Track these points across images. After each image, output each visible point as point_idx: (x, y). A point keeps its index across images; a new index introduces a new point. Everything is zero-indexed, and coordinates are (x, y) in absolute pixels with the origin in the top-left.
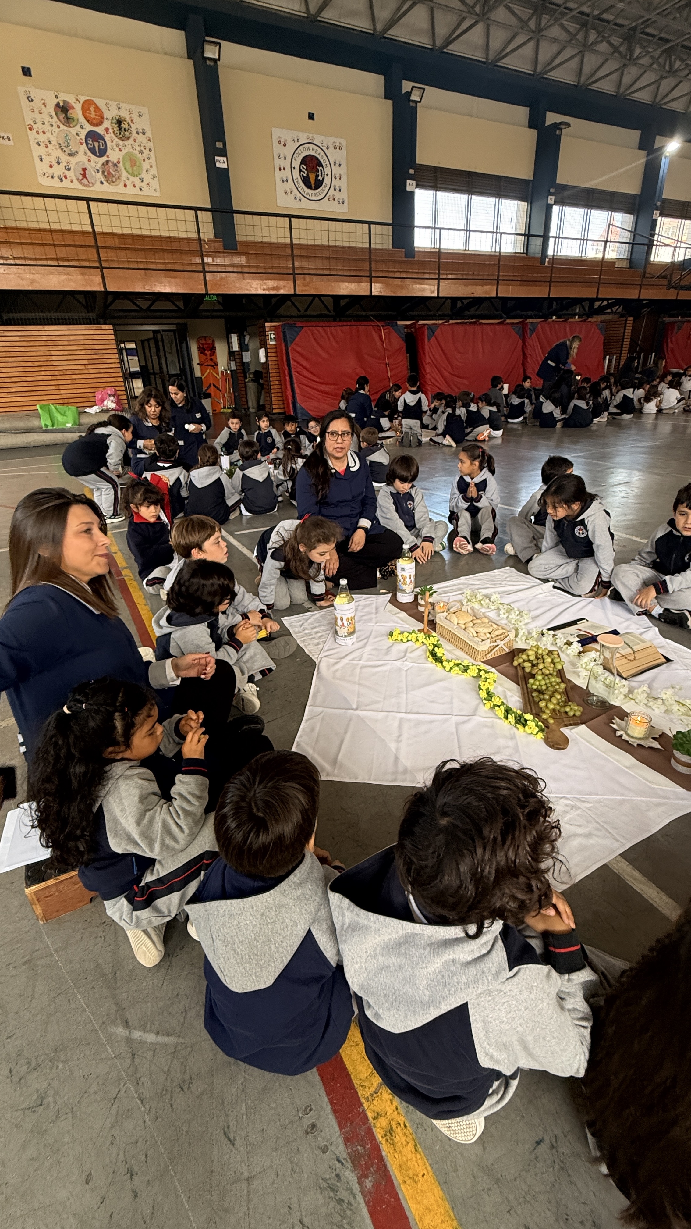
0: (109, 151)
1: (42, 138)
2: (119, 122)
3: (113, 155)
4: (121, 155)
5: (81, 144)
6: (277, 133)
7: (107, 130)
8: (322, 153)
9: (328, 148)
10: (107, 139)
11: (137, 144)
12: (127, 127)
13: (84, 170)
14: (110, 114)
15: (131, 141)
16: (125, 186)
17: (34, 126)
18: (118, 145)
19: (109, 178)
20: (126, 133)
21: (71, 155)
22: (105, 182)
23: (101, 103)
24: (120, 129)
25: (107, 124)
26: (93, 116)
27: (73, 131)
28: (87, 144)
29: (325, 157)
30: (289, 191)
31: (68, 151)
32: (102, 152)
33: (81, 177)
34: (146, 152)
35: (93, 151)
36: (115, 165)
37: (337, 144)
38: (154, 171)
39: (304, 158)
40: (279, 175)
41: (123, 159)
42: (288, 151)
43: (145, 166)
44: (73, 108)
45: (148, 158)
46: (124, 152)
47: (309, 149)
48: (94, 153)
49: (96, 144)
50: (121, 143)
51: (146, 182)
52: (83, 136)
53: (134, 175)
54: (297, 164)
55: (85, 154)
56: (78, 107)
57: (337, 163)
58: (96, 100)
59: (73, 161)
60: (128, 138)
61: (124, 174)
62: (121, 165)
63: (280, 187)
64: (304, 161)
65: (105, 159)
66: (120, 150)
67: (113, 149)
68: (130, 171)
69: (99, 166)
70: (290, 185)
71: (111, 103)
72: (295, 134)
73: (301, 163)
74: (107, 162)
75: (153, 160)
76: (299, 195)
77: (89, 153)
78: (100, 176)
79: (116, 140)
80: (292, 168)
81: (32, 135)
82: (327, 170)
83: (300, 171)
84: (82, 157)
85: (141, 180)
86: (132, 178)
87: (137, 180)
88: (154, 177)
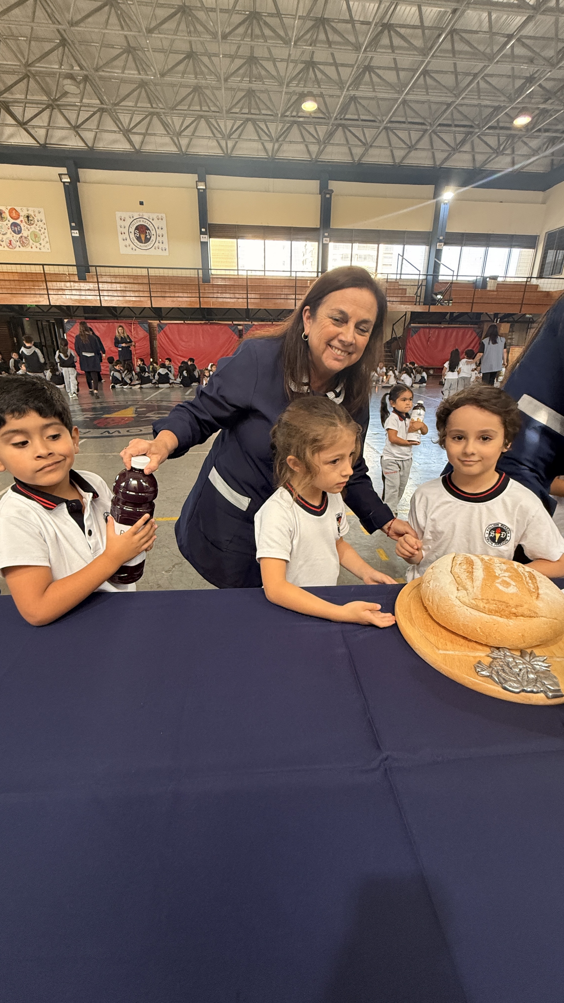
0: (23, 231)
2: (28, 217)
3: (25, 233)
4: (29, 233)
5: (9, 229)
6: (119, 214)
7: (21, 221)
8: (149, 223)
9: (153, 220)
10: (22, 225)
11: (37, 227)
12: (32, 219)
13: (10, 241)
14: (23, 213)
15: (34, 225)
16: (32, 248)
18: (27, 228)
19: (23, 244)
20: (32, 222)
22: (21, 247)
23: (18, 209)
24: (28, 220)
25: (21, 218)
26: (14, 215)
27: (5, 223)
28: (11, 229)
29: (151, 225)
30: (128, 245)
32: (19, 232)
33: (8, 245)
34: (43, 230)
35: (14, 232)
36: (26, 238)
37: (160, 217)
38: (47, 239)
39: (137, 227)
40: (121, 237)
41: (31, 234)
42: (127, 224)
43: (43, 237)
44: (4, 213)
45: (44, 233)
46: (31, 231)
47: (140, 221)
48: (16, 233)
49: (16, 228)
50: (28, 226)
51: (42, 245)
52: (9, 225)
53: (36, 242)
54: (132, 229)
56: (7, 212)
57: (160, 227)
58: (16, 208)
59: (5, 237)
60: (33, 224)
61: (31, 241)
62: (29, 238)
63: (122, 243)
64: (137, 228)
65: (21, 235)
66: (29, 230)
67: (25, 230)
68: (34, 240)
69: (18, 238)
70: (128, 242)
71: (24, 208)
72: (130, 214)
73: (136, 229)
74: (22, 237)
75: (46, 234)
76: (134, 247)
77: (13, 233)
78: (18, 243)
79: (26, 225)
80: (129, 233)
82: (153, 232)
83: (135, 233)
84: (9, 235)
85: (41, 244)
86: (35, 244)
87: (38, 244)
88: (47, 242)
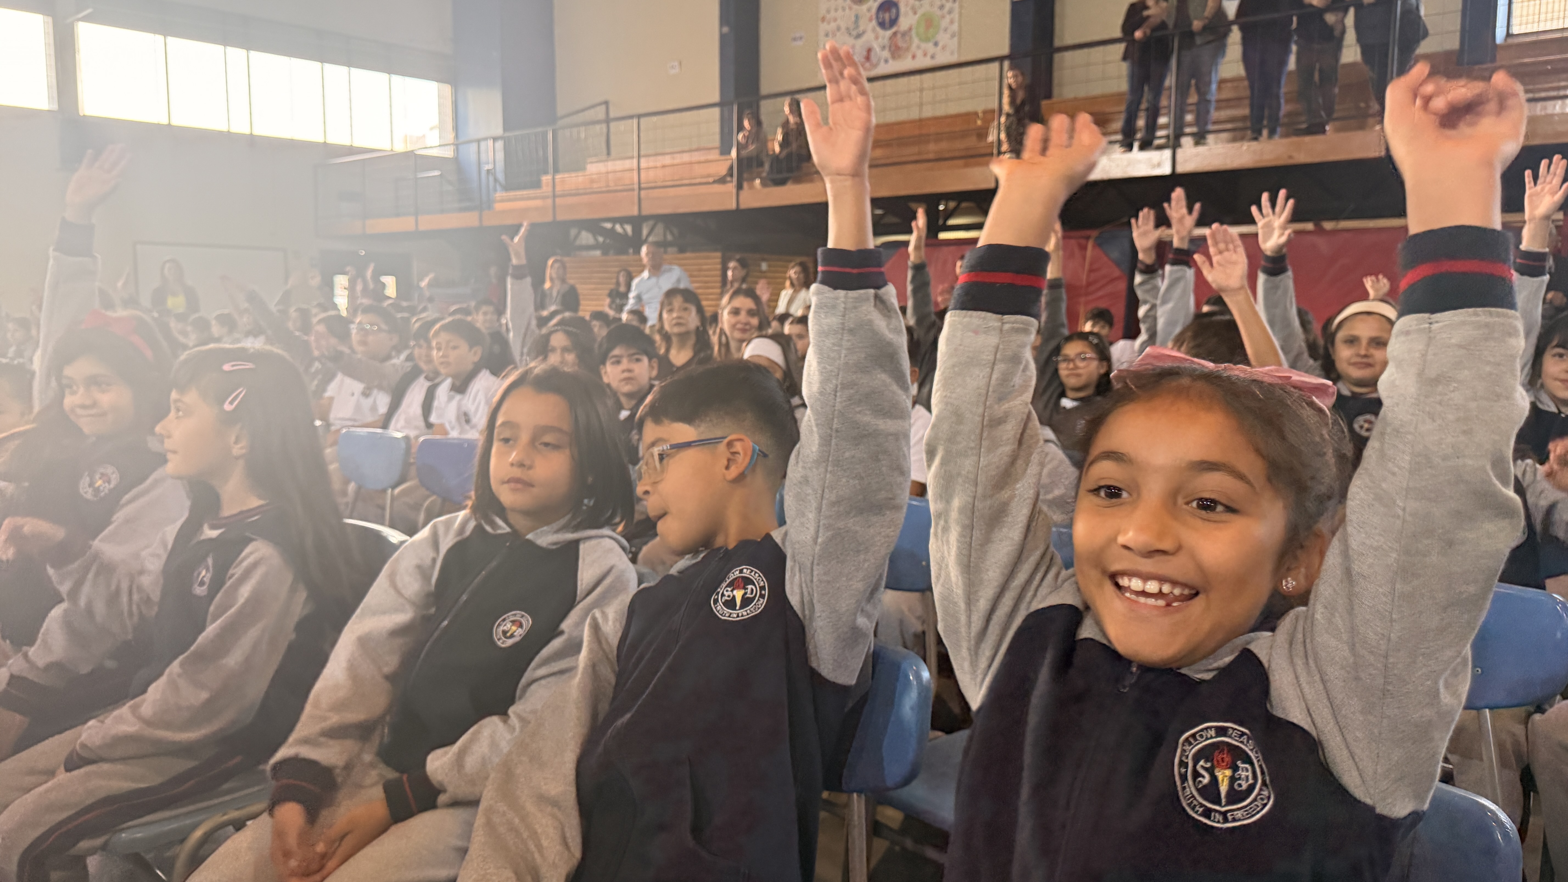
0: (900, 19)
1: (833, 25)
3: (904, 23)
4: (915, 19)
5: (871, 20)
10: (901, 4)
13: (869, 51)
16: (914, 57)
17: (828, 16)
19: (896, 52)
21: (858, 36)
22: (891, 61)
27: (864, 7)
28: (877, 18)
31: (854, 33)
32: (894, 22)
33: (863, 60)
34: (948, 5)
35: (882, 25)
36: (904, 34)
38: (955, 27)
41: (918, 22)
43: (945, 23)
45: (950, 12)
46: (920, 12)
48: (884, 27)
49: (887, 16)
51: (941, 44)
52: (874, 10)
53: (927, 40)
55: (874, 30)
59: (860, 42)
61: (916, 41)
62: (913, 33)
65: (894, 30)
66: (915, 13)
67: (905, 15)
68: (924, 37)
69: (886, 42)
74: (895, 34)
75: (955, 13)
77: (878, 29)
78: (886, 54)
81: (824, 27)
84: (869, 36)
85: (936, 44)
86: (924, 45)
87: (929, 46)
88: (953, 36)
